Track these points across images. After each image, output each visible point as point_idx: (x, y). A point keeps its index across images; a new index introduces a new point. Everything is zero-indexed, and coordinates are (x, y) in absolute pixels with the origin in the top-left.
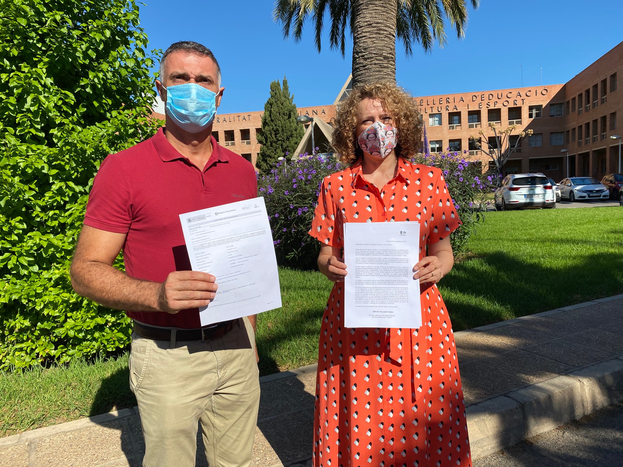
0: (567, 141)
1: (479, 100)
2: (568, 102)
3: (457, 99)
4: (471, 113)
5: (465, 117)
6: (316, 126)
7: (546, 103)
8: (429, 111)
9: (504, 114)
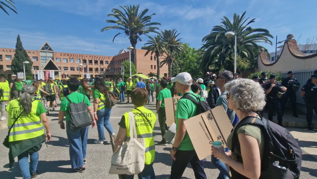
1: (92, 57)
3: (85, 56)
4: (89, 60)
5: (88, 62)
6: (51, 60)
7: (109, 61)
8: (76, 58)
9: (99, 62)
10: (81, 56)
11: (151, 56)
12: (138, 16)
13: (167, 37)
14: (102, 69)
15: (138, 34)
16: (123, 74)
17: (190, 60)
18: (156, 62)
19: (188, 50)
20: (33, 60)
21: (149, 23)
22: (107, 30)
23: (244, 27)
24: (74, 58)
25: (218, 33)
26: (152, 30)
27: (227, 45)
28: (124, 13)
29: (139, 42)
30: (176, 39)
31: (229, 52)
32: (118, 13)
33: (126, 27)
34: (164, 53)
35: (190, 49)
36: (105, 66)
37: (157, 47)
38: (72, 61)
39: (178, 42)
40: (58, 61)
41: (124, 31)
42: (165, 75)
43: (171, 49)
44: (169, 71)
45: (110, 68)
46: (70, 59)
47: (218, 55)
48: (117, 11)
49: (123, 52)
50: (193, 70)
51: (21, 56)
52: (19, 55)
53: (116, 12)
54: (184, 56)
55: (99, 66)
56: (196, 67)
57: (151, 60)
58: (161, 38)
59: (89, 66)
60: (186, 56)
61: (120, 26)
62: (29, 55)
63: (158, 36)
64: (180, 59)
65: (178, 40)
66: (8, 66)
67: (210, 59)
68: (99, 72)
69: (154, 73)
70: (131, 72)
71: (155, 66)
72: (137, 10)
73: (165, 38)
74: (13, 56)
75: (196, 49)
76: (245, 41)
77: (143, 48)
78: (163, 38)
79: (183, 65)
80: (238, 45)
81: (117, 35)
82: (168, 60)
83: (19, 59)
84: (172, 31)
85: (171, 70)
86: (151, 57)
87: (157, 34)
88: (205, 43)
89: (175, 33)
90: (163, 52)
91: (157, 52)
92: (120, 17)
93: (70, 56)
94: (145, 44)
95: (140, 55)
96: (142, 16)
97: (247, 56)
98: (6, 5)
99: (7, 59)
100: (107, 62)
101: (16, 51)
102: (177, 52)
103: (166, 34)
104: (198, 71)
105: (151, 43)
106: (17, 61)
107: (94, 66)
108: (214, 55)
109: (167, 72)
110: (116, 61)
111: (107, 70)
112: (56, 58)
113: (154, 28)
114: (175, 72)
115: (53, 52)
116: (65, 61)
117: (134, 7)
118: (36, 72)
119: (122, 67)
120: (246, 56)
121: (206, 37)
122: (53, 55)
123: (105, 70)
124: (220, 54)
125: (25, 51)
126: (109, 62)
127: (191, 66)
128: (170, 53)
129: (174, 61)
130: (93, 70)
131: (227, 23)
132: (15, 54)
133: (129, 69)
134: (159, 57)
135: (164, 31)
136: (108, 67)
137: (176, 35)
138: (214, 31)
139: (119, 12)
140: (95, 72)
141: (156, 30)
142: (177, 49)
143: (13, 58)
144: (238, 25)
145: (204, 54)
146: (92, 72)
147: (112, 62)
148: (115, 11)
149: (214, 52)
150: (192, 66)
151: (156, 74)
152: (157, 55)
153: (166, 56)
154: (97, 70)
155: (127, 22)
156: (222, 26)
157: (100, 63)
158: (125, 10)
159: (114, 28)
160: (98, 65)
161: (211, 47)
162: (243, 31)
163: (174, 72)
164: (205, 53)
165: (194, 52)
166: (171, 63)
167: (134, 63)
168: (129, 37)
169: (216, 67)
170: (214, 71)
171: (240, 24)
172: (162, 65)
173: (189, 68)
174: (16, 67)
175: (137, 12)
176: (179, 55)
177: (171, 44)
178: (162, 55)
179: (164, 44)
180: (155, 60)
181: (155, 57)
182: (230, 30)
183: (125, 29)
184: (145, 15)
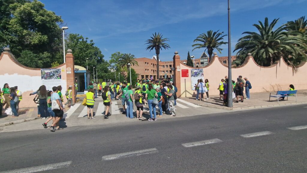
115: (208, 58)
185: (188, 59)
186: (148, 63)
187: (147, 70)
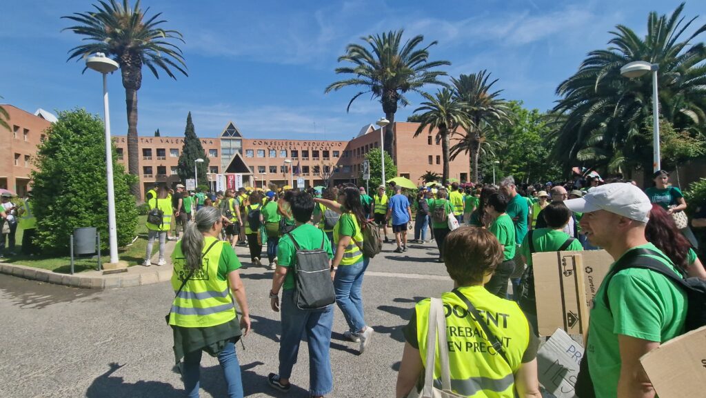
0: (351, 171)
1: (307, 145)
2: (351, 151)
3: (296, 143)
4: (303, 151)
5: (300, 154)
6: (237, 156)
7: (341, 150)
8: (280, 148)
9: (321, 154)
10: (288, 144)
11: (428, 135)
12: (398, 52)
13: (467, 91)
14: (327, 169)
15: (399, 92)
16: (367, 177)
17: (525, 139)
18: (442, 149)
19: (519, 116)
20: (210, 156)
21: (423, 63)
22: (336, 89)
23: (682, 46)
24: (276, 149)
25: (601, 68)
26: (430, 79)
27: (629, 97)
28: (370, 49)
29: (402, 107)
30: (489, 93)
31: (636, 115)
32: (358, 53)
33: (374, 78)
34: (460, 127)
35: (525, 112)
36: (333, 162)
37: (442, 114)
38: (272, 156)
39: (493, 99)
40: (249, 155)
41: (369, 88)
42: (463, 176)
43: (477, 116)
44: (472, 166)
45: (341, 166)
46: (269, 150)
47: (604, 125)
48: (356, 48)
49: (369, 131)
50: (533, 162)
51: (192, 149)
52: (189, 148)
53: (353, 51)
54: (509, 131)
55: (321, 162)
56: (541, 156)
57: (429, 144)
58: (452, 93)
59: (303, 163)
60: (516, 131)
61: (362, 78)
62: (204, 146)
63: (444, 89)
64: (499, 139)
65: (492, 96)
66: (173, 168)
67: (579, 136)
68: (321, 175)
69: (436, 174)
70: (384, 173)
71: (438, 158)
72: (398, 40)
73: (461, 94)
74: (181, 150)
75: (542, 111)
76: (688, 82)
77: (412, 120)
78: (455, 93)
79: (506, 151)
80: (665, 94)
81: (356, 97)
82: (470, 143)
83: (188, 154)
84: (477, 75)
85: (477, 165)
86: (430, 138)
87: (441, 87)
88: (563, 97)
89: (486, 80)
90: (456, 125)
91: (442, 126)
92: (362, 60)
93: (269, 144)
94: (415, 111)
95: (404, 133)
96: (408, 52)
97: (696, 120)
98: (172, 64)
99: (172, 155)
100: (336, 153)
101: (185, 142)
102: (492, 124)
103: (464, 85)
104: (548, 166)
105: (430, 108)
106: (186, 158)
107: (311, 162)
108: (594, 125)
109: (467, 170)
110: (355, 150)
111: (336, 170)
112: (247, 150)
113: (435, 74)
114: (487, 171)
115: (241, 140)
116: (260, 155)
117: (390, 35)
118: (214, 177)
119: (365, 163)
120: (692, 122)
121: (567, 81)
122: (241, 145)
123: (332, 169)
124: (608, 120)
125: (198, 140)
126: (340, 155)
127: (526, 154)
128: (473, 125)
129: (483, 145)
130: (311, 170)
131: (626, 41)
132: (184, 147)
133: (379, 167)
134: (448, 138)
135: (458, 78)
136: (338, 164)
137: (486, 85)
138: (589, 66)
139: (360, 50)
140: (314, 175)
141: (439, 78)
142: (492, 116)
143: (180, 154)
144: (662, 40)
145: (562, 124)
146: (308, 175)
147: (346, 152)
148: (351, 48)
149: (591, 117)
150: (530, 152)
151: (442, 176)
152: (443, 132)
153: (465, 134)
154: (317, 169)
155: (377, 68)
156: (612, 51)
157: (324, 156)
158: (371, 44)
159: (349, 83)
160: (318, 159)
161: (583, 105)
162: (678, 56)
163: (484, 170)
164: (566, 120)
165: (535, 119)
166: (476, 149)
167: (389, 153)
168: (380, 98)
169: (598, 154)
170: (591, 165)
171: (668, 38)
172: (455, 155)
173: (523, 159)
174: (185, 170)
175: (396, 45)
176: (495, 129)
177: (475, 106)
178: (454, 132)
179: (459, 108)
180: (438, 143)
181: (437, 137)
182: (637, 58)
183: (372, 84)
184: (416, 49)
185: (186, 134)
186: (26, 131)
187: (22, 157)
